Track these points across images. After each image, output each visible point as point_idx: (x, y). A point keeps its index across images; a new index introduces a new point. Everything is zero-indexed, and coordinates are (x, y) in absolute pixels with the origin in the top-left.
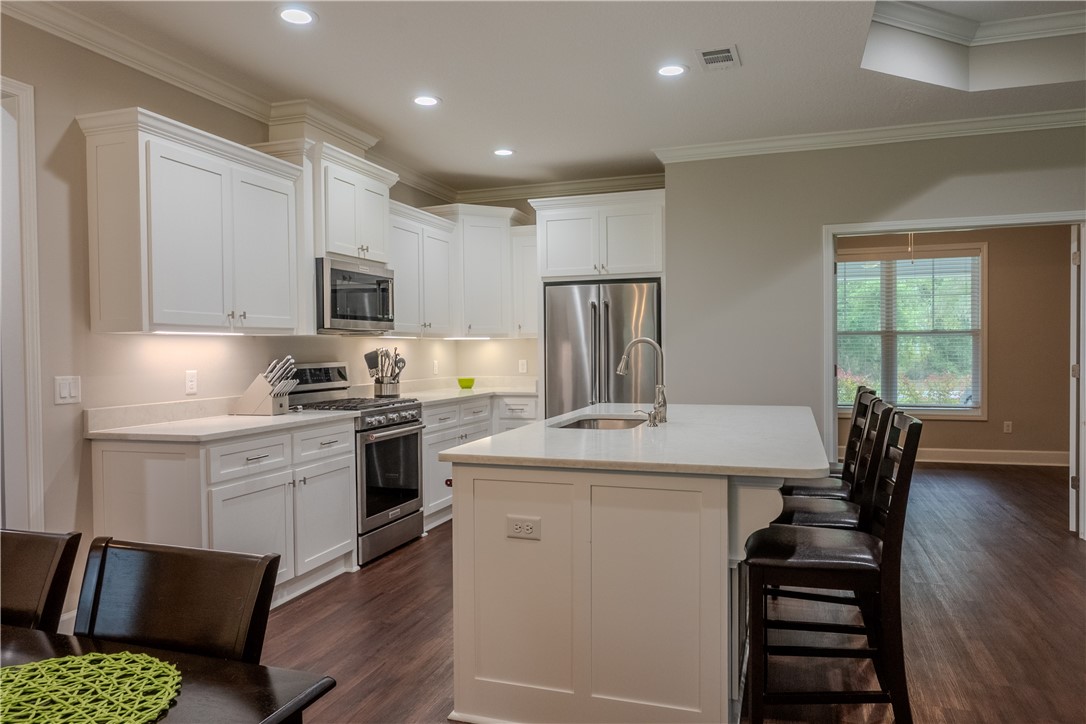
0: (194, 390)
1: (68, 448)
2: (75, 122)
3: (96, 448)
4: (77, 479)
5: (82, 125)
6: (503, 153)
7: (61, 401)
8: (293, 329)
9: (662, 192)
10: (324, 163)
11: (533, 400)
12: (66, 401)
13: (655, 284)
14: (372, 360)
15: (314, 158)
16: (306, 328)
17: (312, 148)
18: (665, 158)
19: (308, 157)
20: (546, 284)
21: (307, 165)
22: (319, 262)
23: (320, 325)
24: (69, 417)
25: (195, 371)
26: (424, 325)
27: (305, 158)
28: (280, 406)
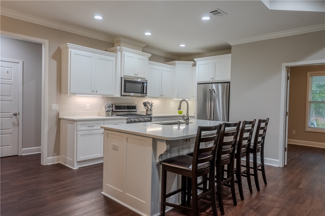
0: (89, 109)
1: (54, 121)
2: (59, 47)
3: (61, 120)
4: (56, 128)
5: (61, 48)
6: (183, 46)
7: (53, 110)
8: (114, 95)
9: (230, 55)
10: (123, 52)
11: (194, 118)
12: (54, 110)
13: (228, 84)
14: (145, 104)
15: (121, 52)
16: (118, 95)
17: (120, 49)
18: (231, 43)
19: (119, 51)
20: (198, 84)
21: (119, 53)
22: (122, 78)
23: (121, 95)
24: (55, 113)
25: (89, 105)
26: (161, 95)
27: (118, 51)
28: (108, 114)
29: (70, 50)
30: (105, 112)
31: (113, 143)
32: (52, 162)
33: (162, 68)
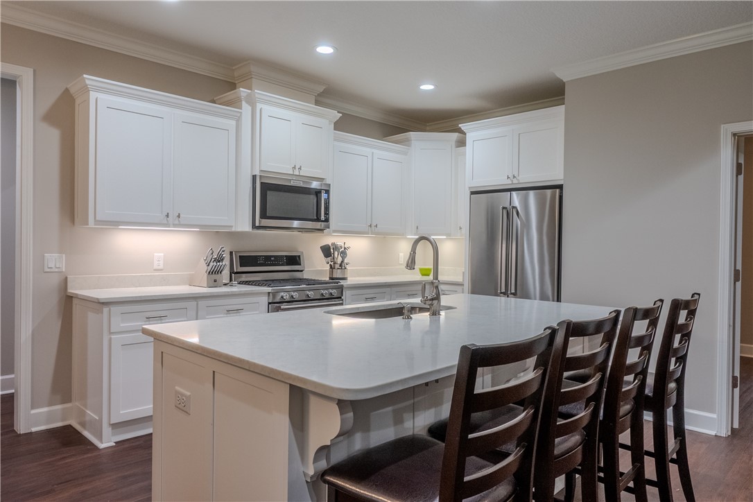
0: (161, 267)
1: (54, 301)
2: (67, 90)
3: (75, 301)
4: (60, 323)
5: (72, 91)
6: (427, 87)
7: (49, 270)
8: (232, 226)
9: (562, 109)
10: (259, 106)
11: (461, 287)
12: (52, 270)
13: (558, 190)
14: (327, 251)
15: (252, 104)
16: (244, 226)
17: (249, 95)
18: (565, 75)
19: (247, 102)
20: (472, 193)
21: (246, 108)
22: (254, 177)
23: (254, 227)
24: (55, 281)
25: (162, 254)
26: (371, 226)
27: (244, 103)
28: (215, 281)
29: (93, 95)
30: (206, 275)
31: (177, 388)
32: (47, 423)
33: (375, 151)
